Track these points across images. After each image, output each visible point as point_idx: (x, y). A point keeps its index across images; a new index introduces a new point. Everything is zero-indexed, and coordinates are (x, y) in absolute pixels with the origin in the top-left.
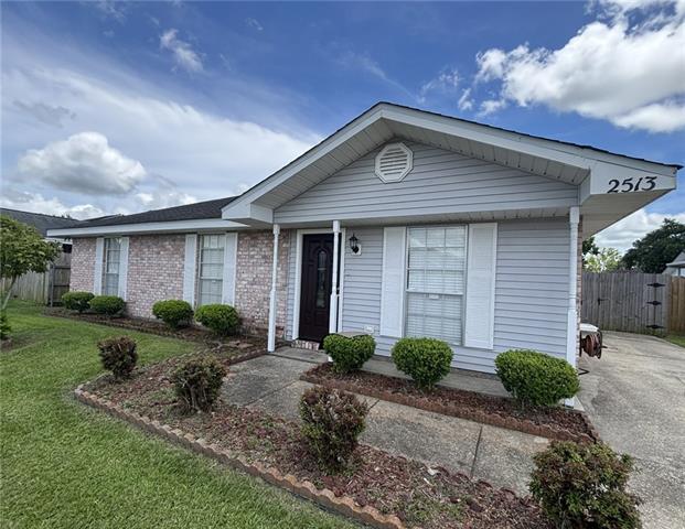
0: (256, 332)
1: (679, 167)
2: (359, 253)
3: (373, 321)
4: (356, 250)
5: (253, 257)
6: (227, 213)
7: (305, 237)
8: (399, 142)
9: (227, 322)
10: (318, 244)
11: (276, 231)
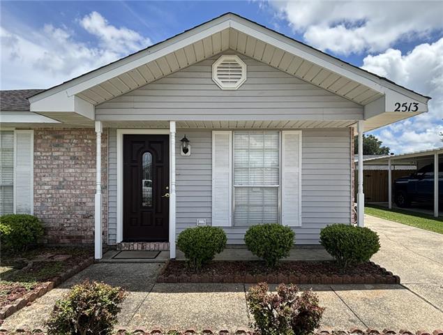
0: (66, 241)
1: (429, 98)
2: (189, 153)
3: (205, 215)
4: (186, 151)
5: (57, 158)
6: (36, 105)
7: (125, 137)
8: (234, 54)
9: (31, 234)
10: (142, 145)
11: (99, 129)
